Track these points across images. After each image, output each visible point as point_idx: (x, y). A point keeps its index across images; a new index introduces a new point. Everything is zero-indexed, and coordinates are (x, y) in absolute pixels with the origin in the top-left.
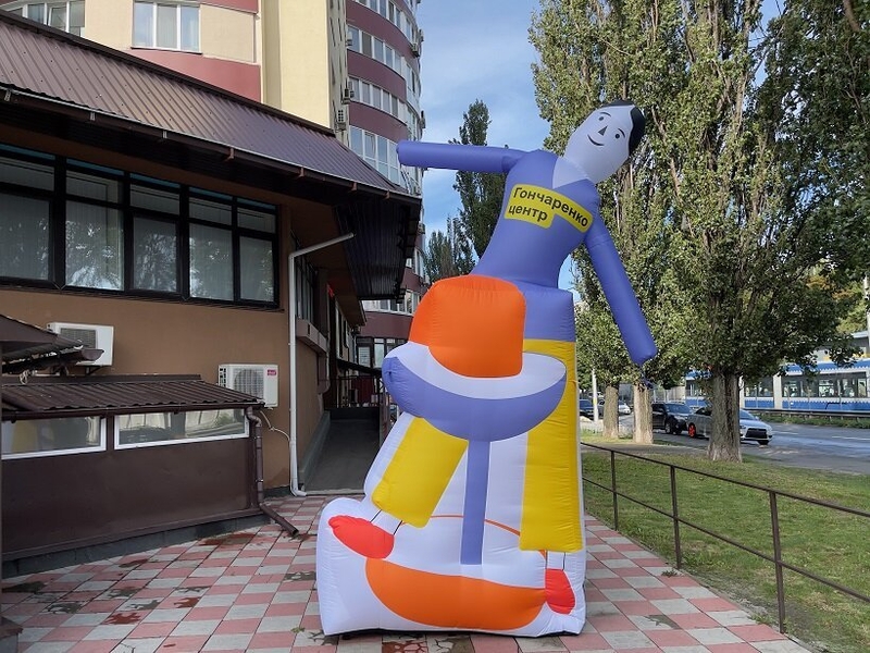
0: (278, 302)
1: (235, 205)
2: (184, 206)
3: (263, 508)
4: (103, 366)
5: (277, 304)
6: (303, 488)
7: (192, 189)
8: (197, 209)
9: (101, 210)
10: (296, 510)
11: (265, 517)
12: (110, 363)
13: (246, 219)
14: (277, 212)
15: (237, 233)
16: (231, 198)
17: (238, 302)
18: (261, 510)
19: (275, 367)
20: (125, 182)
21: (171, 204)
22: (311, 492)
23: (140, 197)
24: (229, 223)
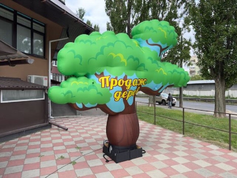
0: (45, 56)
1: (32, 21)
2: (15, 18)
3: (51, 123)
6: (52, 116)
7: (18, 13)
8: (20, 20)
11: (49, 126)
13: (36, 27)
14: (45, 26)
15: (33, 31)
16: (30, 18)
17: (32, 55)
19: (47, 77)
21: (10, 16)
22: (55, 117)
24: (30, 27)
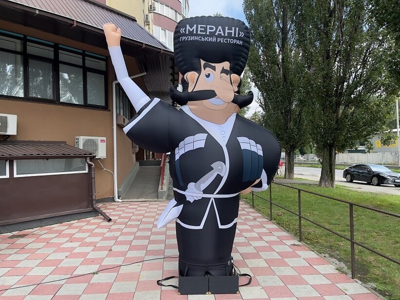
0: (108, 107)
1: (84, 55)
2: (56, 54)
3: (96, 208)
4: (11, 135)
5: (107, 107)
6: (120, 198)
7: (60, 46)
8: (63, 56)
9: (13, 55)
10: (114, 209)
11: (96, 212)
12: (15, 134)
13: (90, 63)
14: (106, 60)
15: (86, 70)
16: (81, 51)
17: (86, 105)
18: (94, 209)
19: (104, 138)
20: (25, 40)
21: (49, 53)
22: (124, 200)
23: (32, 49)
24: (81, 64)
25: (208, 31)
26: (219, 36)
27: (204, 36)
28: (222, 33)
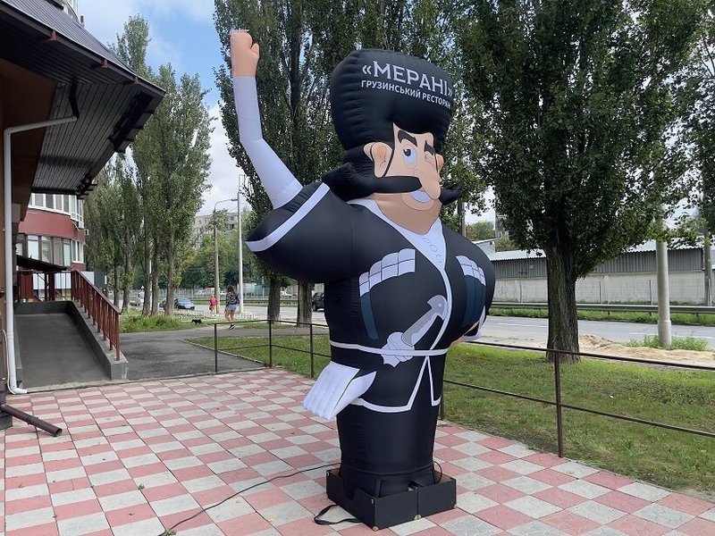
6: (21, 385)
22: (31, 390)
25: (410, 78)
26: (425, 90)
27: (405, 86)
28: (428, 85)
